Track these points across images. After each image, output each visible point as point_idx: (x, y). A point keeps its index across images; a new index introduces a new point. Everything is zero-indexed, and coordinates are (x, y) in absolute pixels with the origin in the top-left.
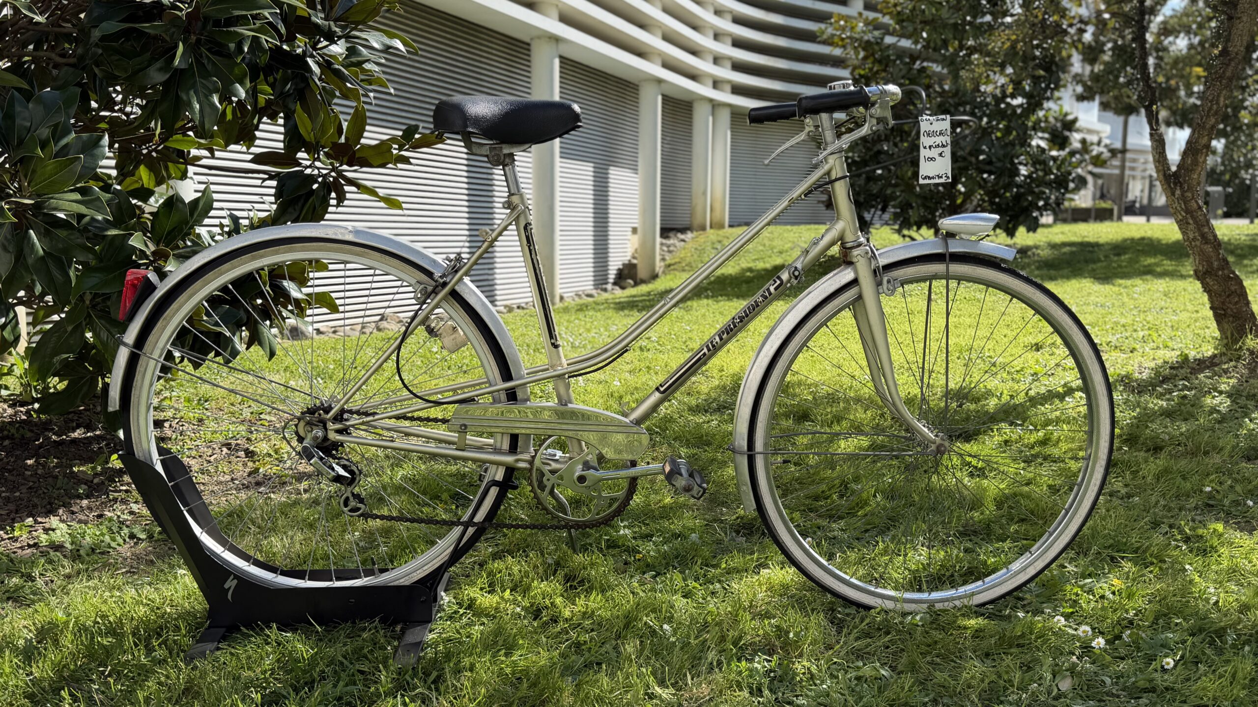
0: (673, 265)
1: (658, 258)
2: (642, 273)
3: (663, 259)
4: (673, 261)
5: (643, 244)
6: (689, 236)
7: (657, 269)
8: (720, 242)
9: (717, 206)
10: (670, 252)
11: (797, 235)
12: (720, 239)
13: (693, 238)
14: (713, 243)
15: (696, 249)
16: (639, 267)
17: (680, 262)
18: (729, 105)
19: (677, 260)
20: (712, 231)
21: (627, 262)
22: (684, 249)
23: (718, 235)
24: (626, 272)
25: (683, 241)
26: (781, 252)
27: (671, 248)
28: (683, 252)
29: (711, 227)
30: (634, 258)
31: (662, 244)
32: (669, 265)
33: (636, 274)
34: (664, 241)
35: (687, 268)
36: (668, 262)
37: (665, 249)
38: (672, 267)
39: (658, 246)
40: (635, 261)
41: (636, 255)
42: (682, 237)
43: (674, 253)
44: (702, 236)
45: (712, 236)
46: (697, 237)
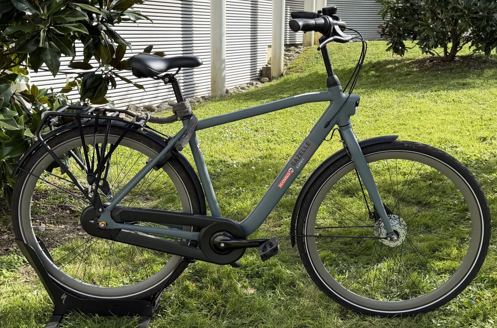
0: (292, 68)
2: (274, 73)
3: (286, 65)
5: (274, 54)
6: (302, 49)
7: (282, 70)
8: (319, 53)
10: (290, 60)
15: (305, 58)
16: (272, 69)
17: (296, 67)
19: (294, 65)
21: (265, 66)
22: (298, 58)
24: (264, 72)
25: (298, 53)
29: (315, 44)
30: (269, 64)
31: (285, 55)
33: (270, 73)
34: (287, 53)
35: (299, 70)
36: (288, 67)
37: (288, 58)
42: (297, 50)
43: (293, 60)
44: (308, 50)
45: (315, 50)
46: (306, 51)
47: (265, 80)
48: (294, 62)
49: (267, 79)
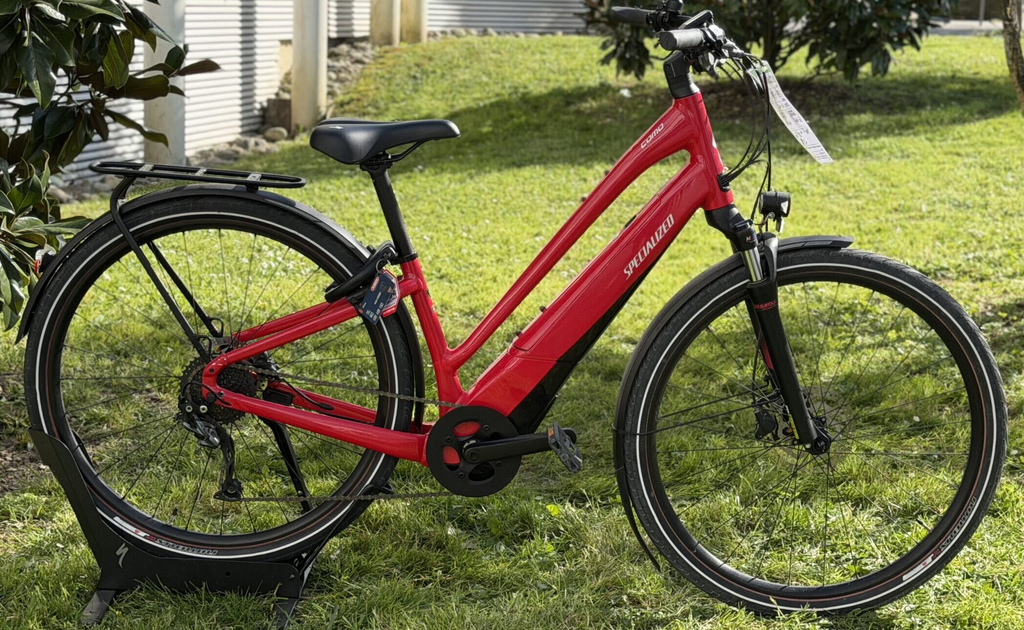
0: (348, 103)
1: (323, 90)
2: (300, 115)
3: (331, 94)
4: (347, 98)
5: (300, 69)
7: (323, 110)
8: (418, 65)
9: (411, 4)
10: (338, 80)
12: (417, 60)
13: (375, 58)
14: (409, 68)
15: (382, 77)
16: (294, 105)
17: (359, 100)
19: (355, 96)
20: (405, 45)
21: (273, 97)
22: (363, 76)
23: (415, 54)
24: (273, 113)
27: (343, 75)
30: (283, 89)
32: (342, 104)
33: (289, 116)
34: (333, 63)
35: (370, 109)
36: (338, 99)
37: (333, 76)
38: (347, 108)
39: (323, 71)
40: (286, 96)
41: (287, 85)
42: (358, 55)
43: (348, 83)
44: (389, 55)
45: (405, 55)
46: (381, 57)
47: (277, 135)
48: (354, 86)
49: (281, 133)
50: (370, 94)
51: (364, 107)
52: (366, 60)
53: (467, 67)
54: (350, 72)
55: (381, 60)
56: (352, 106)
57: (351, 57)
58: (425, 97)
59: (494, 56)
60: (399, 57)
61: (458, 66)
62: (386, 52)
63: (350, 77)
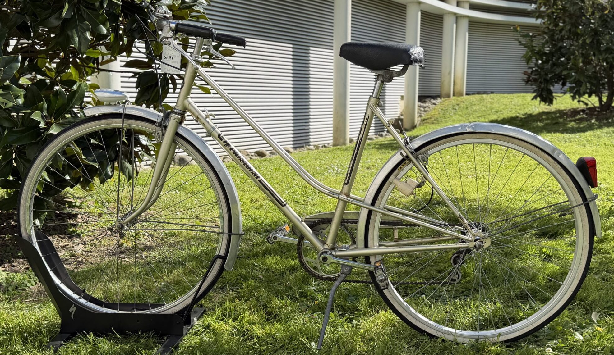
0: (426, 119)
1: (416, 115)
2: (406, 125)
3: (420, 116)
4: (426, 117)
5: (407, 107)
6: (439, 100)
7: (416, 122)
8: (458, 105)
9: (458, 81)
10: (425, 111)
11: (509, 100)
12: (458, 103)
13: (441, 102)
14: (454, 106)
15: (442, 109)
16: (405, 121)
17: (431, 118)
18: (468, 17)
19: (429, 117)
20: (454, 98)
21: (397, 118)
22: (434, 109)
23: (457, 100)
25: (434, 104)
26: (497, 112)
27: (426, 109)
28: (433, 111)
29: (454, 95)
30: (402, 115)
31: (420, 106)
32: (424, 120)
34: (422, 104)
35: (435, 122)
36: (423, 118)
37: (422, 109)
38: (426, 121)
39: (416, 107)
40: (402, 117)
41: (403, 113)
43: (428, 112)
45: (453, 101)
46: (444, 102)
50: (436, 116)
51: (433, 121)
52: (437, 103)
53: (478, 105)
54: (429, 108)
55: (443, 103)
56: (428, 121)
57: (431, 102)
58: (458, 116)
59: (490, 100)
60: (450, 102)
61: (475, 105)
62: (446, 100)
63: (429, 110)
